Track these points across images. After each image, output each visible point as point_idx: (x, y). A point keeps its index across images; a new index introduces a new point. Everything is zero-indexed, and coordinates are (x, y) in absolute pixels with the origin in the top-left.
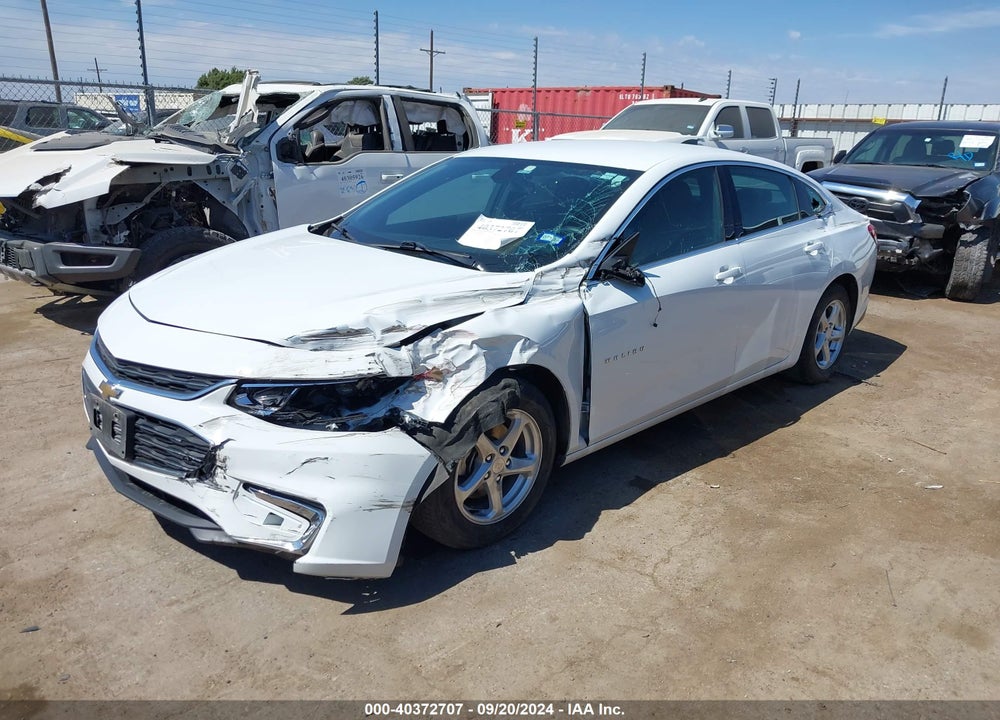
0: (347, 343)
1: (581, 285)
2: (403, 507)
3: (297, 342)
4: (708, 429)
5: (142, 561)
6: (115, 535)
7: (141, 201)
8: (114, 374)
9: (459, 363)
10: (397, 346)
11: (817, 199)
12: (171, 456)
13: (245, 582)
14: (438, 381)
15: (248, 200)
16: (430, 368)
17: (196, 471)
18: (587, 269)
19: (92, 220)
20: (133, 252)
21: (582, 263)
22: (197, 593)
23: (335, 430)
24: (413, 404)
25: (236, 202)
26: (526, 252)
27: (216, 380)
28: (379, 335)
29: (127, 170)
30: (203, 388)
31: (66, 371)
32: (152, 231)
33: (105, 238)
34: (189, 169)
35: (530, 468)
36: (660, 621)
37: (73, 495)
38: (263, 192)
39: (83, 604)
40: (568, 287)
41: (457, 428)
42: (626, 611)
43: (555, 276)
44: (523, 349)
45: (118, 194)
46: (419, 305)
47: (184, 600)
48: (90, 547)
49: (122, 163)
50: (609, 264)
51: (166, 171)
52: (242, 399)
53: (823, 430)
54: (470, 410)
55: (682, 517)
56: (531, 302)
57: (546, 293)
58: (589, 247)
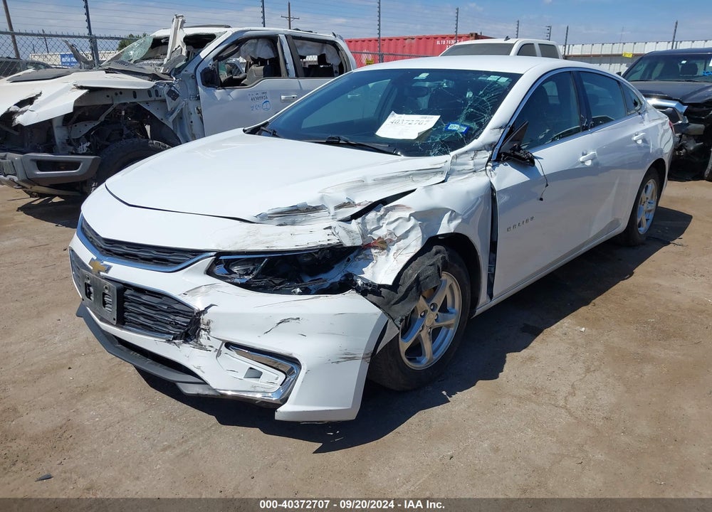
0: (307, 218)
1: (487, 165)
2: (363, 358)
3: (264, 218)
4: (568, 283)
5: (133, 411)
6: (107, 389)
7: (97, 119)
8: (101, 252)
9: (399, 233)
10: (348, 220)
11: (637, 101)
12: (158, 321)
13: (224, 427)
14: (383, 249)
15: (180, 117)
16: (376, 239)
17: (182, 334)
18: (490, 152)
19: (59, 134)
20: (94, 159)
21: (486, 147)
22: (185, 438)
23: (300, 294)
24: (363, 269)
25: (171, 119)
26: (438, 140)
27: (196, 253)
28: (332, 211)
29: (86, 93)
30: (184, 261)
31: (48, 255)
32: (108, 143)
33: (71, 149)
34: (134, 93)
35: (453, 320)
36: (586, 448)
37: (66, 355)
38: (192, 111)
39: (87, 453)
40: (478, 167)
41: (402, 289)
42: (555, 439)
43: (466, 159)
44: (450, 221)
45: (80, 114)
46: (362, 185)
47: (176, 445)
48: (87, 400)
49: (82, 88)
50: (507, 148)
51: (116, 94)
52: (220, 269)
53: (656, 281)
54: (412, 274)
55: (573, 355)
56: (450, 180)
57: (461, 173)
58: (490, 133)
